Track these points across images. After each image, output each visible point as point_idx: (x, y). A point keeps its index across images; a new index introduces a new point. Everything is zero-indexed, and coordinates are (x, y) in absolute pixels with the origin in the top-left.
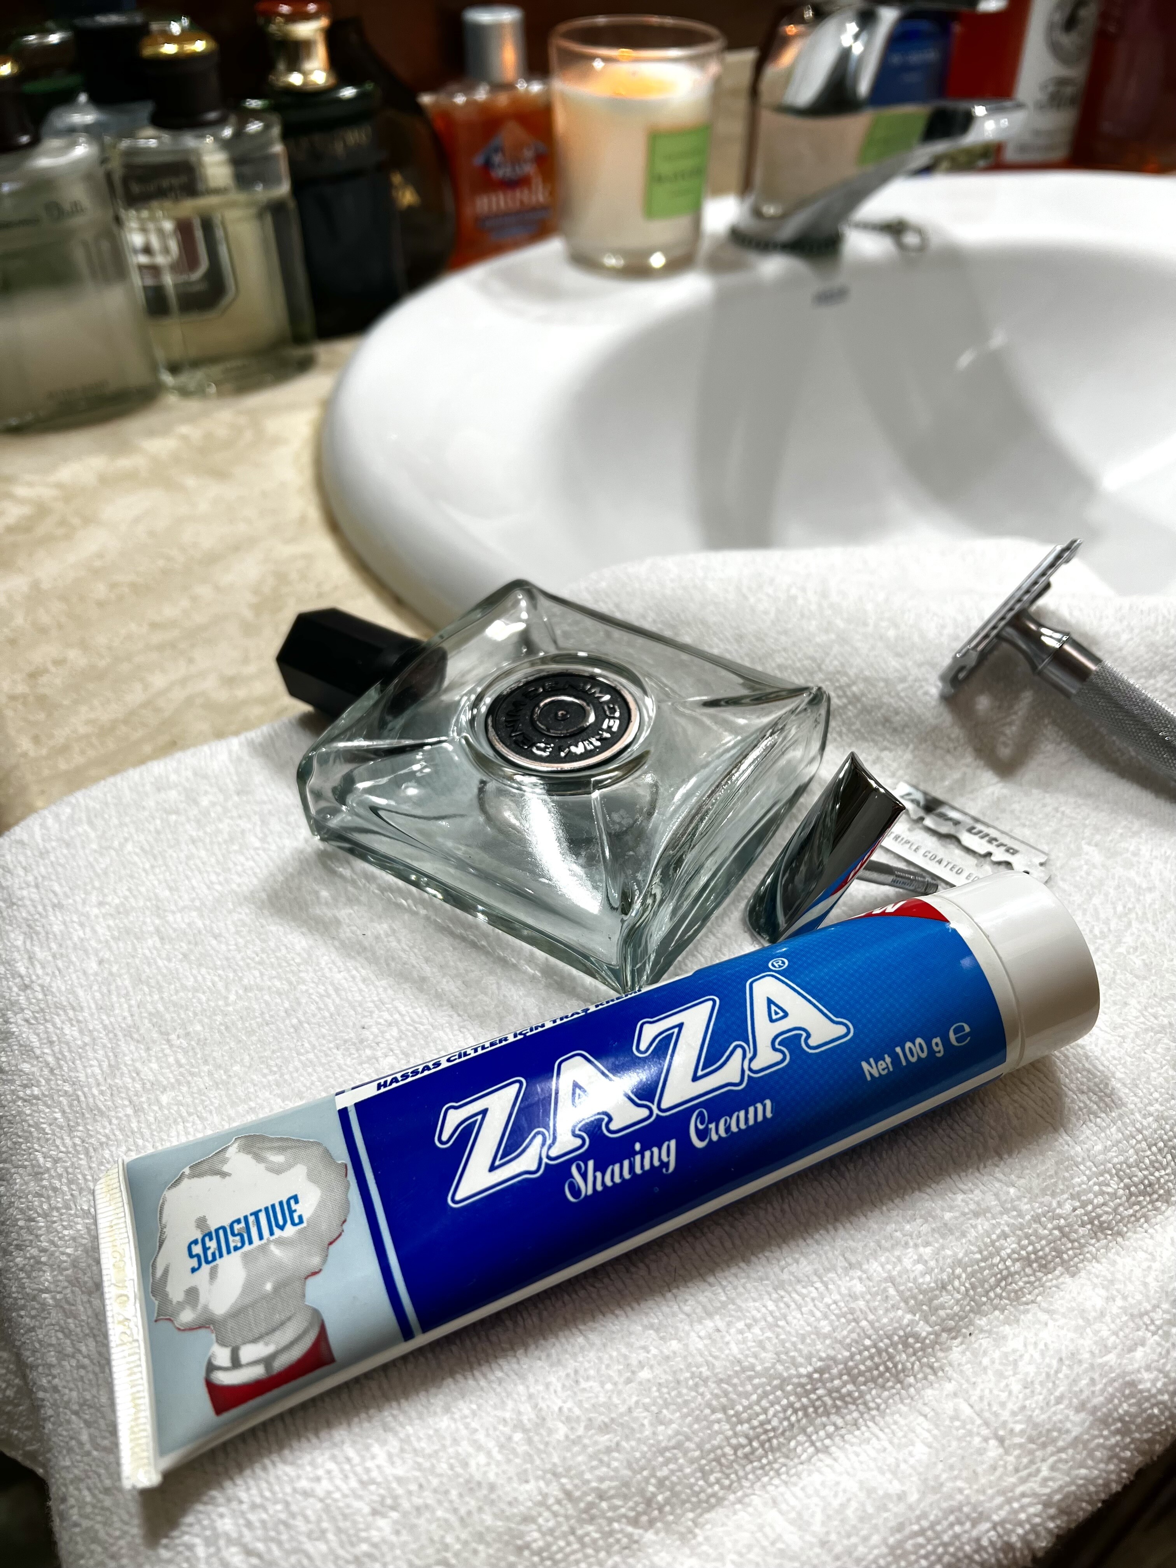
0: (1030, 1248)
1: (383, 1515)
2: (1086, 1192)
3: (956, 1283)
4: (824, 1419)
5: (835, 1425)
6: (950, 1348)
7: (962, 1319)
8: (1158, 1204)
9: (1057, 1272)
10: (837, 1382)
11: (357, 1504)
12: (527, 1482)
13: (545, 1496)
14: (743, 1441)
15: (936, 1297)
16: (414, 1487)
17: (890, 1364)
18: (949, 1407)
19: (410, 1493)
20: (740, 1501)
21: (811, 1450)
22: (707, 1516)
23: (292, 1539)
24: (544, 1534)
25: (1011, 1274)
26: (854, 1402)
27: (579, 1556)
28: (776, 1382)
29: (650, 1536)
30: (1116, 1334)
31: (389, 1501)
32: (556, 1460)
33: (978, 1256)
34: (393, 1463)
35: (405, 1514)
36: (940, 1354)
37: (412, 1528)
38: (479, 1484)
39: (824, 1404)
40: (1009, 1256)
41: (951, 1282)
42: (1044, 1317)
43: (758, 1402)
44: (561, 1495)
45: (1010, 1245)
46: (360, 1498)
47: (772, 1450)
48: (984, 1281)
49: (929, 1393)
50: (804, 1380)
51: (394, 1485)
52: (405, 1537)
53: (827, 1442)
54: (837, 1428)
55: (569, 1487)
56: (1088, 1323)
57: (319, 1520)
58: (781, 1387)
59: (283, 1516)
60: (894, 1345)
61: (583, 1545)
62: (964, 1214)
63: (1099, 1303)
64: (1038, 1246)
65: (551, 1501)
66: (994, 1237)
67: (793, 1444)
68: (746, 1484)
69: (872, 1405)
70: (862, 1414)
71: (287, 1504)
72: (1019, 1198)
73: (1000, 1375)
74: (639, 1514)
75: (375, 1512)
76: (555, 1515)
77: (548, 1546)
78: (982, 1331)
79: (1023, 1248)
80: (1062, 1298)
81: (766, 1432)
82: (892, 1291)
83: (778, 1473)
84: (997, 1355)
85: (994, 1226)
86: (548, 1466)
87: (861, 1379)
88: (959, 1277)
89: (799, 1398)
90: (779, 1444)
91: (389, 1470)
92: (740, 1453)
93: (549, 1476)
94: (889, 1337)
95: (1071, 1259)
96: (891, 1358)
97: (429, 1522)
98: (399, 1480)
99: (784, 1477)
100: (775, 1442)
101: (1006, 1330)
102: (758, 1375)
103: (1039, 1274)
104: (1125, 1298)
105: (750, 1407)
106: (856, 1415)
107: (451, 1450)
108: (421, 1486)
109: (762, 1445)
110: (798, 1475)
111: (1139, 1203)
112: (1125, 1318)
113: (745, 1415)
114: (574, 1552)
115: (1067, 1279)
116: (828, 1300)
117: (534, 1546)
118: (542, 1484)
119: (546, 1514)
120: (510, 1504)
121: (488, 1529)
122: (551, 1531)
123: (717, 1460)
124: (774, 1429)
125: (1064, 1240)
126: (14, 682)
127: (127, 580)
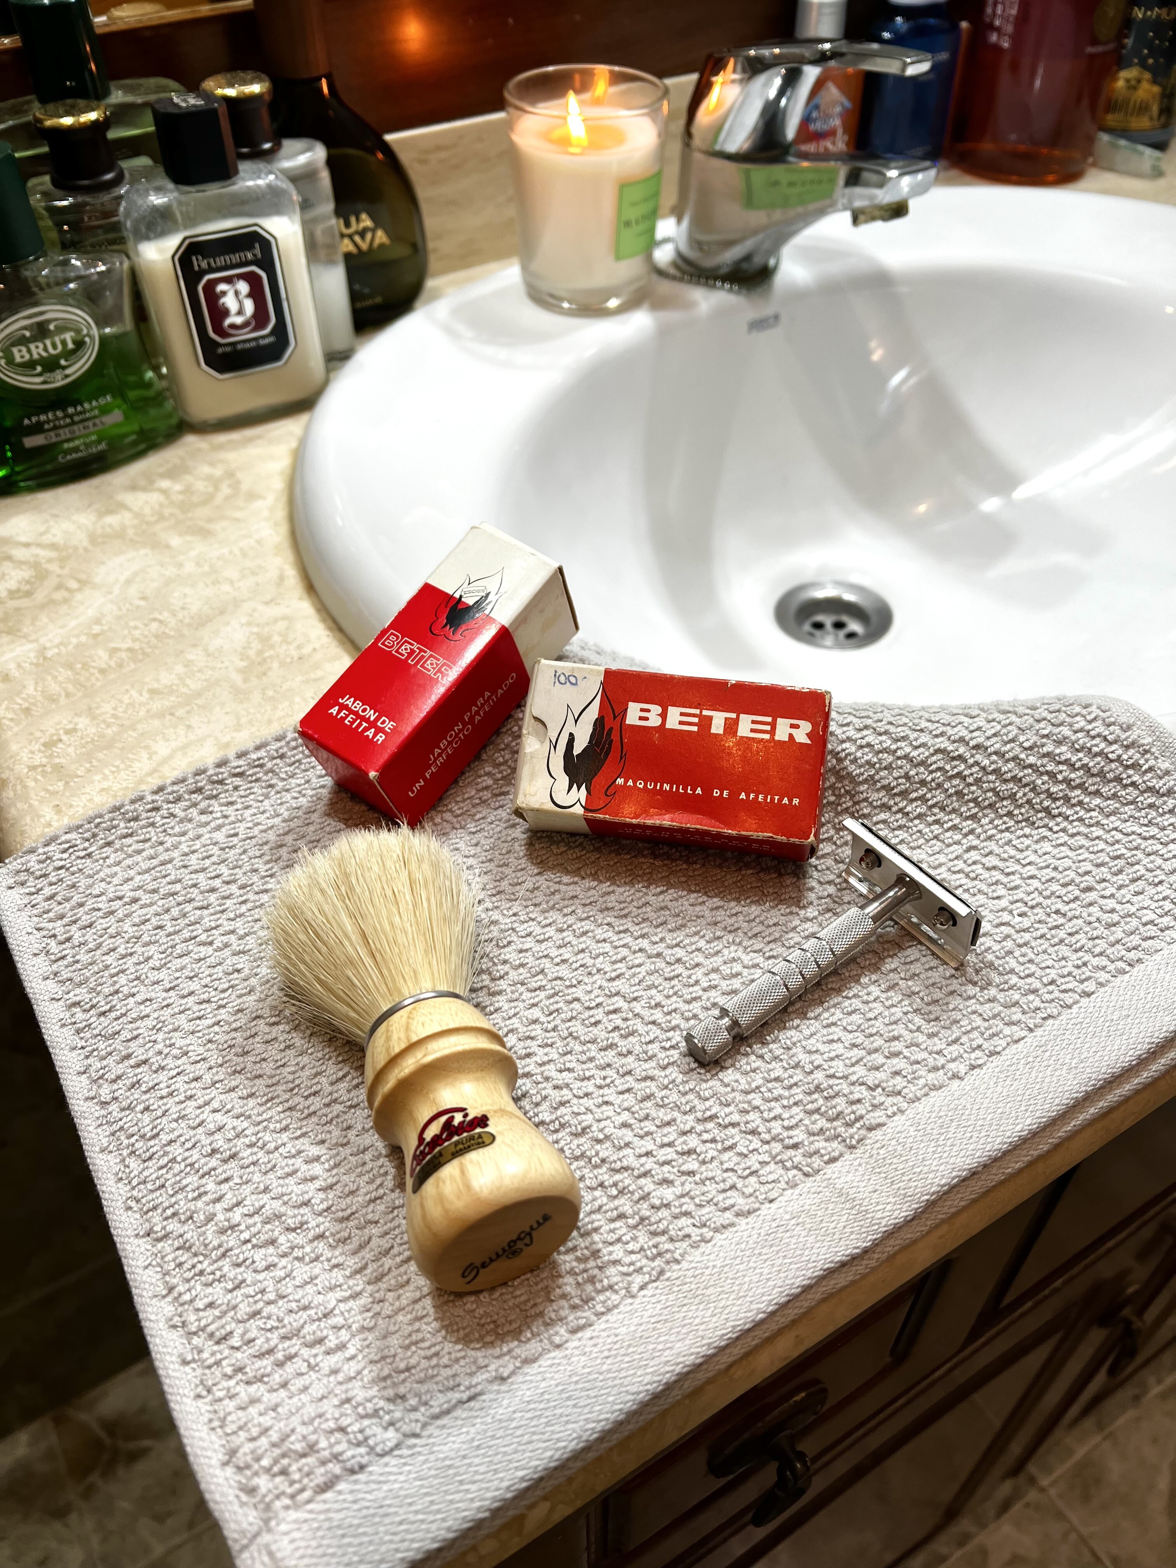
126: (32, 752)
127: (124, 646)
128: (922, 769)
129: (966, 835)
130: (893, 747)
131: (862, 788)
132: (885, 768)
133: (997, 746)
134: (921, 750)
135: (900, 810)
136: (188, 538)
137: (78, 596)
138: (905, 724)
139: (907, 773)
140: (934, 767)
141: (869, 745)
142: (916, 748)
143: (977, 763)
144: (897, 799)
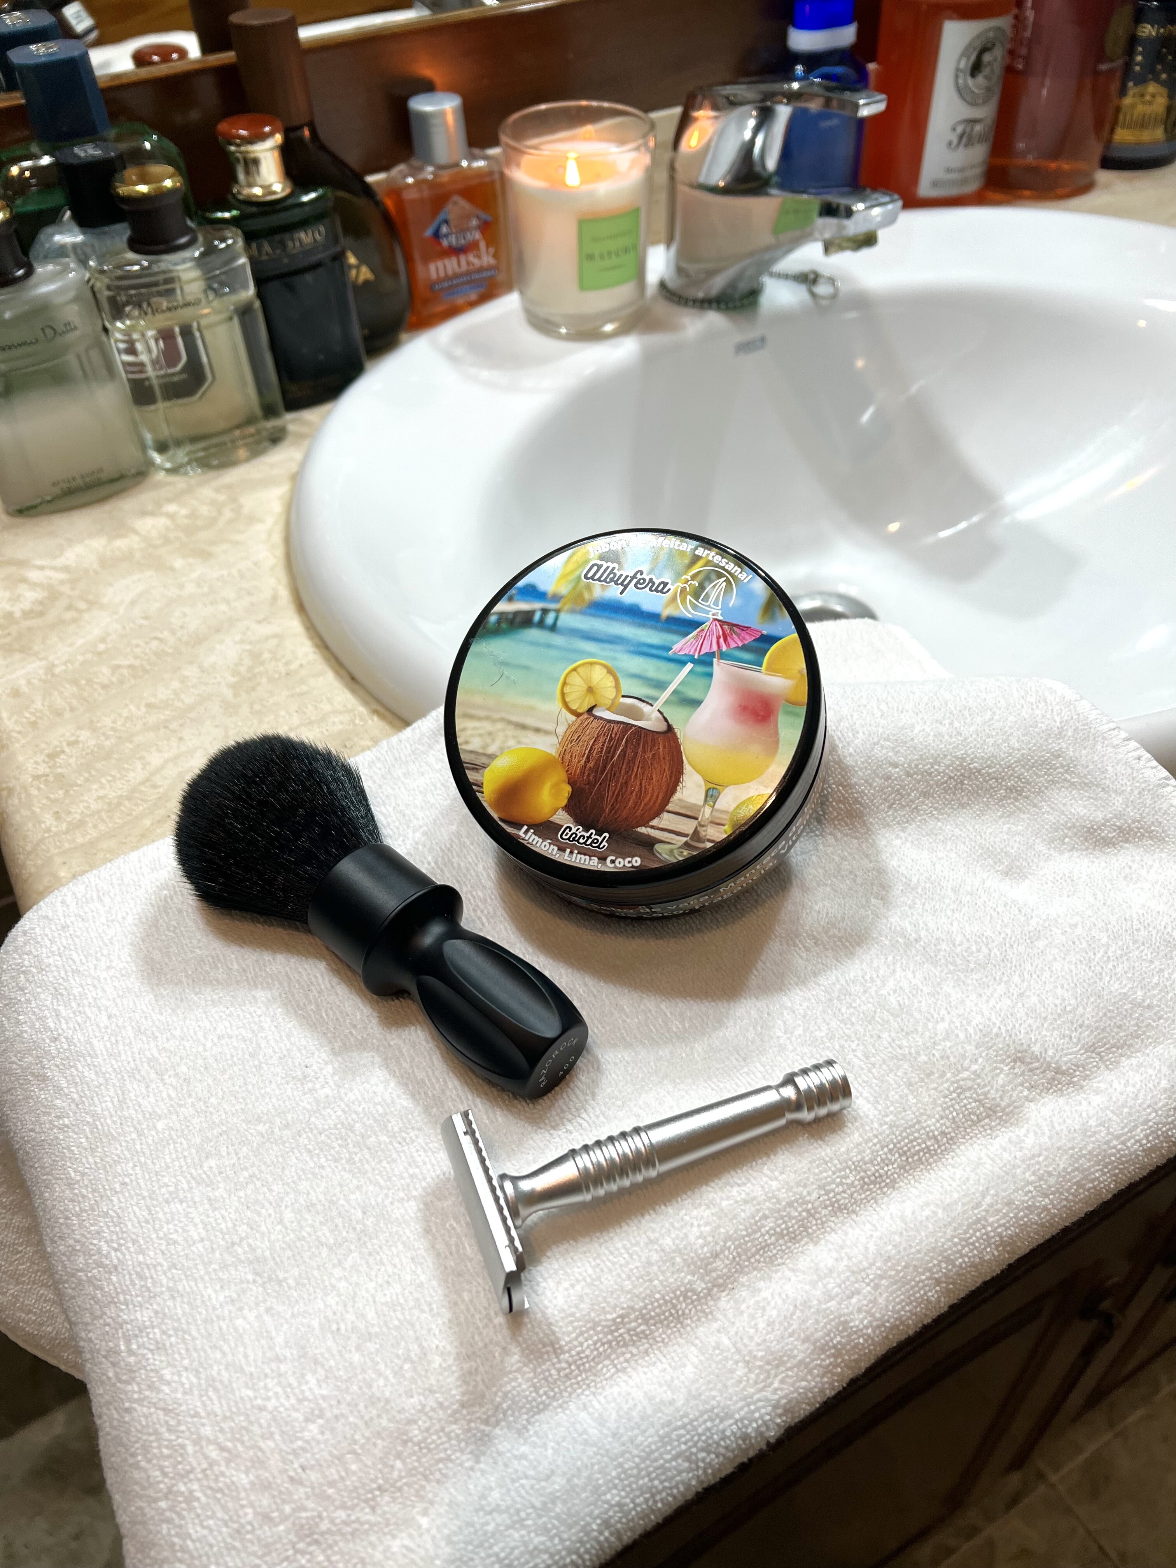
0: (783, 1226)
1: (313, 1422)
2: (830, 1184)
3: (727, 1253)
4: (624, 1349)
5: (631, 1353)
6: (719, 1298)
7: (729, 1277)
8: (885, 1189)
9: (803, 1243)
10: (633, 1324)
11: (295, 1415)
12: (412, 1397)
13: (424, 1406)
14: (564, 1365)
15: (711, 1263)
16: (334, 1402)
17: (673, 1311)
18: (713, 1340)
19: (331, 1406)
20: (561, 1406)
21: (613, 1370)
22: (537, 1417)
23: (251, 1439)
24: (422, 1432)
25: (768, 1245)
26: (646, 1337)
27: (447, 1445)
28: (589, 1325)
29: (497, 1431)
30: (839, 1286)
31: (317, 1412)
32: (433, 1381)
33: (744, 1233)
34: (320, 1386)
35: (328, 1421)
36: (711, 1303)
37: (333, 1430)
38: (379, 1399)
39: (624, 1340)
40: (768, 1232)
41: (722, 1251)
42: (788, 1273)
43: (576, 1338)
44: (435, 1405)
45: (769, 1224)
46: (297, 1410)
47: (586, 1371)
48: (748, 1250)
49: (701, 1331)
50: (609, 1323)
51: (321, 1401)
52: (328, 1435)
53: (625, 1365)
54: (633, 1355)
55: (441, 1399)
56: (820, 1278)
57: (269, 1426)
58: (593, 1328)
59: (244, 1424)
60: (677, 1298)
61: (450, 1439)
62: (737, 1202)
63: (830, 1262)
64: (790, 1224)
65: (428, 1409)
66: (757, 1218)
67: (600, 1366)
68: (565, 1394)
69: (659, 1339)
70: (651, 1345)
71: (247, 1416)
72: (779, 1190)
73: (752, 1317)
74: (489, 1417)
75: (307, 1420)
76: (431, 1418)
77: (424, 1440)
78: (743, 1285)
79: (779, 1226)
80: (805, 1260)
81: (581, 1359)
82: (678, 1260)
83: (589, 1386)
84: (752, 1302)
85: (758, 1211)
86: (427, 1386)
87: (652, 1322)
88: (729, 1248)
89: (606, 1335)
90: (591, 1367)
91: (317, 1391)
92: (562, 1374)
93: (427, 1393)
94: (674, 1292)
95: (814, 1232)
96: (674, 1306)
97: (344, 1425)
98: (324, 1398)
99: (593, 1389)
100: (587, 1365)
101: (762, 1284)
102: (578, 1320)
103: (789, 1244)
104: (850, 1258)
105: (570, 1342)
106: (647, 1346)
107: (360, 1377)
108: (339, 1402)
109: (578, 1367)
110: (603, 1388)
111: (870, 1190)
112: (848, 1274)
113: (566, 1348)
114: (442, 1443)
115: (811, 1246)
116: (631, 1266)
117: (415, 1440)
118: (421, 1398)
119: (424, 1418)
120: (399, 1412)
121: (384, 1429)
122: (427, 1430)
123: (545, 1379)
124: (587, 1357)
125: (811, 1219)
126: (36, 763)
127: (126, 663)
136: (190, 560)
137: (86, 616)
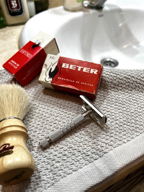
128: (121, 80)
129: (129, 94)
130: (116, 76)
131: (110, 84)
132: (114, 80)
133: (136, 77)
134: (122, 77)
135: (117, 88)
138: (119, 72)
139: (118, 81)
140: (124, 80)
141: (111, 76)
142: (121, 76)
143: (132, 80)
144: (116, 86)
